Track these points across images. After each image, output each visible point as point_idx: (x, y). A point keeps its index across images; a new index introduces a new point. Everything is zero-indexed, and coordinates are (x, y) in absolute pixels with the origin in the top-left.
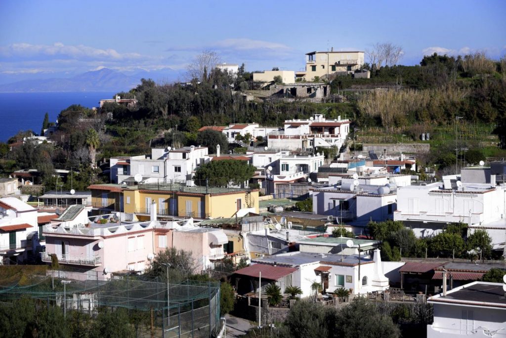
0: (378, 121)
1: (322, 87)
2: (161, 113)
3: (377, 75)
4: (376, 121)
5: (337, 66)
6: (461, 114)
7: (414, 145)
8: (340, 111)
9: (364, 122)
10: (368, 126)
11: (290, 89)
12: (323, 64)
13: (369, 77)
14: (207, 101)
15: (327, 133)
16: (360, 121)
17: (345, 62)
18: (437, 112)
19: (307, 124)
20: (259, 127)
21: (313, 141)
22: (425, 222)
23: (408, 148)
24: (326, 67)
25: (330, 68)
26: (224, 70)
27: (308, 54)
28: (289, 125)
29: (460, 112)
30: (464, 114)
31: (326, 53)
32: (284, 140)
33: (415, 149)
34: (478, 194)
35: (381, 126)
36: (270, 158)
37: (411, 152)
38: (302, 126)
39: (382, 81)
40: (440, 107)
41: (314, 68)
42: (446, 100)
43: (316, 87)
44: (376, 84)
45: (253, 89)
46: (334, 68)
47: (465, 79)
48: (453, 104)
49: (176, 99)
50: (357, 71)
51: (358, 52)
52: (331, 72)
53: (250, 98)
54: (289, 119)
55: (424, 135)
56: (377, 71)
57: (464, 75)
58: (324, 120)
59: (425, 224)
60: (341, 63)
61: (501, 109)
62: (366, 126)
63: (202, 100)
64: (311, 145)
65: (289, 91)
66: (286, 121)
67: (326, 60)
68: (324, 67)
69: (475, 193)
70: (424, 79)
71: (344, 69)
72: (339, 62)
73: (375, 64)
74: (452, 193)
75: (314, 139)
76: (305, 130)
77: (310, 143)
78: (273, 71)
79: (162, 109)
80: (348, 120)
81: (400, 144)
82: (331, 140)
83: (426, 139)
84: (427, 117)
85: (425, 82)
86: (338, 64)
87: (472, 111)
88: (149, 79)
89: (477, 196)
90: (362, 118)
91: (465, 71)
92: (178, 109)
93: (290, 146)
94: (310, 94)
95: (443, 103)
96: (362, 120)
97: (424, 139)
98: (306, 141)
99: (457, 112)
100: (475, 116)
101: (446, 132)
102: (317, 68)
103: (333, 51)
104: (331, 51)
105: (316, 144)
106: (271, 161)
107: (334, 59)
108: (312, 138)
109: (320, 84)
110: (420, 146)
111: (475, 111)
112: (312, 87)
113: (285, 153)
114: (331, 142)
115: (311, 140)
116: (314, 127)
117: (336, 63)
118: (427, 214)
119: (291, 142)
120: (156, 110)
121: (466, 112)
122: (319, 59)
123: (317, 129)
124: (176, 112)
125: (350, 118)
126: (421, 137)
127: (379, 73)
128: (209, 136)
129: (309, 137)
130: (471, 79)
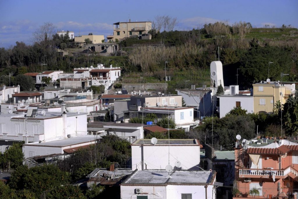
0: (139, 68)
1: (113, 46)
2: (5, 64)
3: (155, 37)
4: (138, 68)
5: (133, 32)
6: (196, 63)
7: (157, 84)
8: (117, 62)
9: (130, 69)
10: (132, 72)
11: (91, 47)
12: (124, 31)
13: (150, 38)
14: (34, 56)
15: (101, 77)
16: (128, 69)
17: (138, 29)
18: (180, 62)
19: (88, 70)
20: (64, 73)
21: (91, 82)
22: (6, 141)
23: (153, 86)
24: (126, 32)
25: (129, 33)
26: (61, 35)
27: (115, 24)
28: (77, 72)
29: (195, 61)
30: (198, 62)
31: (126, 23)
32: (70, 82)
33: (158, 87)
34: (41, 121)
35: (141, 71)
36: (55, 94)
37: (154, 89)
38: (85, 72)
39: (153, 41)
40: (182, 58)
41: (118, 33)
42: (187, 53)
43: (107, 46)
44: (149, 43)
45: (72, 48)
46: (131, 32)
47: (208, 39)
48: (192, 56)
49: (15, 55)
50: (144, 35)
51: (146, 22)
52: (129, 36)
53: (65, 53)
54: (77, 67)
55: (166, 77)
56: (156, 35)
57: (207, 37)
58: (104, 68)
59: (6, 142)
60: (135, 30)
61: (223, 59)
62: (131, 72)
63: (31, 56)
64: (90, 85)
65: (90, 48)
66: (75, 69)
67: (126, 28)
68: (124, 33)
69: (39, 119)
70: (179, 39)
71: (137, 34)
72: (134, 29)
73: (155, 30)
74: (25, 120)
75: (91, 80)
76: (86, 74)
77: (89, 83)
78: (89, 36)
79: (6, 62)
80: (120, 68)
81: (148, 83)
82: (103, 81)
83: (168, 80)
84: (172, 65)
85: (180, 41)
86: (133, 30)
87: (203, 61)
88: (22, 42)
89: (40, 122)
90: (129, 66)
91: (208, 34)
92: (16, 61)
93: (74, 85)
94: (103, 50)
95: (185, 55)
96: (129, 68)
97: (167, 80)
98: (87, 82)
99: (193, 61)
100: (205, 63)
101: (183, 75)
102: (120, 33)
103: (131, 22)
104: (129, 22)
105: (93, 84)
106: (55, 96)
107: (131, 27)
108: (90, 80)
109: (112, 43)
110: (161, 85)
111: (205, 61)
112: (105, 45)
113: (67, 90)
114: (103, 82)
115: (90, 82)
116: (93, 73)
117: (132, 29)
118: (7, 135)
119: (74, 83)
120: (3, 62)
121: (199, 61)
122: (122, 27)
123: (94, 74)
124: (15, 64)
125: (121, 66)
126: (165, 79)
127: (157, 36)
128: (20, 79)
129: (89, 79)
130: (211, 39)
